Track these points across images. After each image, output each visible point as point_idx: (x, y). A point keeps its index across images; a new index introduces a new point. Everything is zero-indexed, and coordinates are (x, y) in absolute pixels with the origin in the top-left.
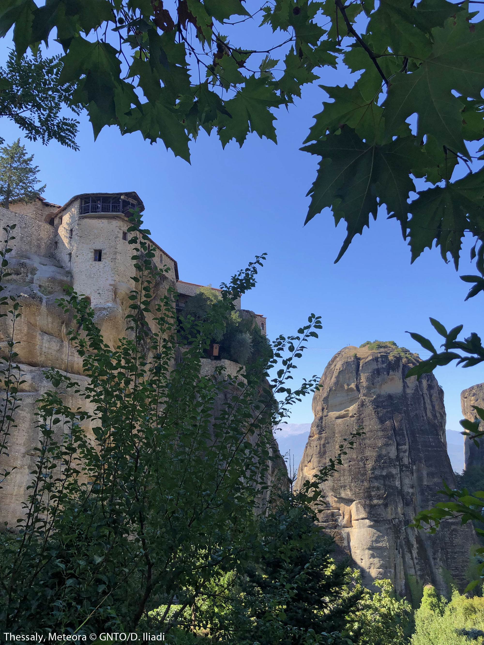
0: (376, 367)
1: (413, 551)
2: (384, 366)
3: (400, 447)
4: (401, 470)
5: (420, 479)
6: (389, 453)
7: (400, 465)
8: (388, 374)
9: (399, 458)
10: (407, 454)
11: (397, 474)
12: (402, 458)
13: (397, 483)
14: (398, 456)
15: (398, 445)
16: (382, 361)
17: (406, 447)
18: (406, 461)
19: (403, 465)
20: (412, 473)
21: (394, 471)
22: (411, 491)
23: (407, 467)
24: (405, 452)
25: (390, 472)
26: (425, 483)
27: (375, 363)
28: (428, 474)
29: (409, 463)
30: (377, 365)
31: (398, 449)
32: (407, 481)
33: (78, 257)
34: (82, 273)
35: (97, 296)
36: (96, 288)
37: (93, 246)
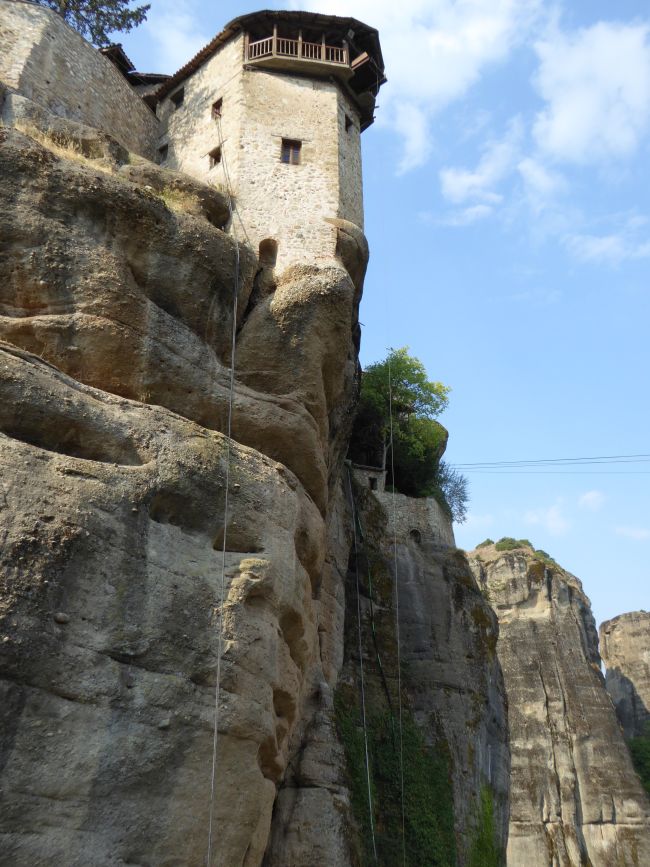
0: (511, 576)
2: (523, 575)
3: (552, 704)
4: (555, 742)
5: (583, 755)
6: (535, 712)
7: (552, 733)
9: (550, 722)
10: (562, 715)
11: (549, 748)
12: (556, 721)
13: (550, 763)
14: (548, 718)
15: (548, 699)
16: (520, 568)
17: (559, 705)
19: (557, 734)
20: (571, 747)
21: (544, 743)
22: (570, 776)
23: (563, 737)
24: (558, 712)
25: (539, 745)
26: (591, 764)
27: (510, 571)
28: (595, 749)
29: (566, 730)
31: (547, 706)
32: (564, 760)
33: (245, 149)
34: (255, 185)
35: (296, 242)
36: (291, 222)
37: (280, 130)
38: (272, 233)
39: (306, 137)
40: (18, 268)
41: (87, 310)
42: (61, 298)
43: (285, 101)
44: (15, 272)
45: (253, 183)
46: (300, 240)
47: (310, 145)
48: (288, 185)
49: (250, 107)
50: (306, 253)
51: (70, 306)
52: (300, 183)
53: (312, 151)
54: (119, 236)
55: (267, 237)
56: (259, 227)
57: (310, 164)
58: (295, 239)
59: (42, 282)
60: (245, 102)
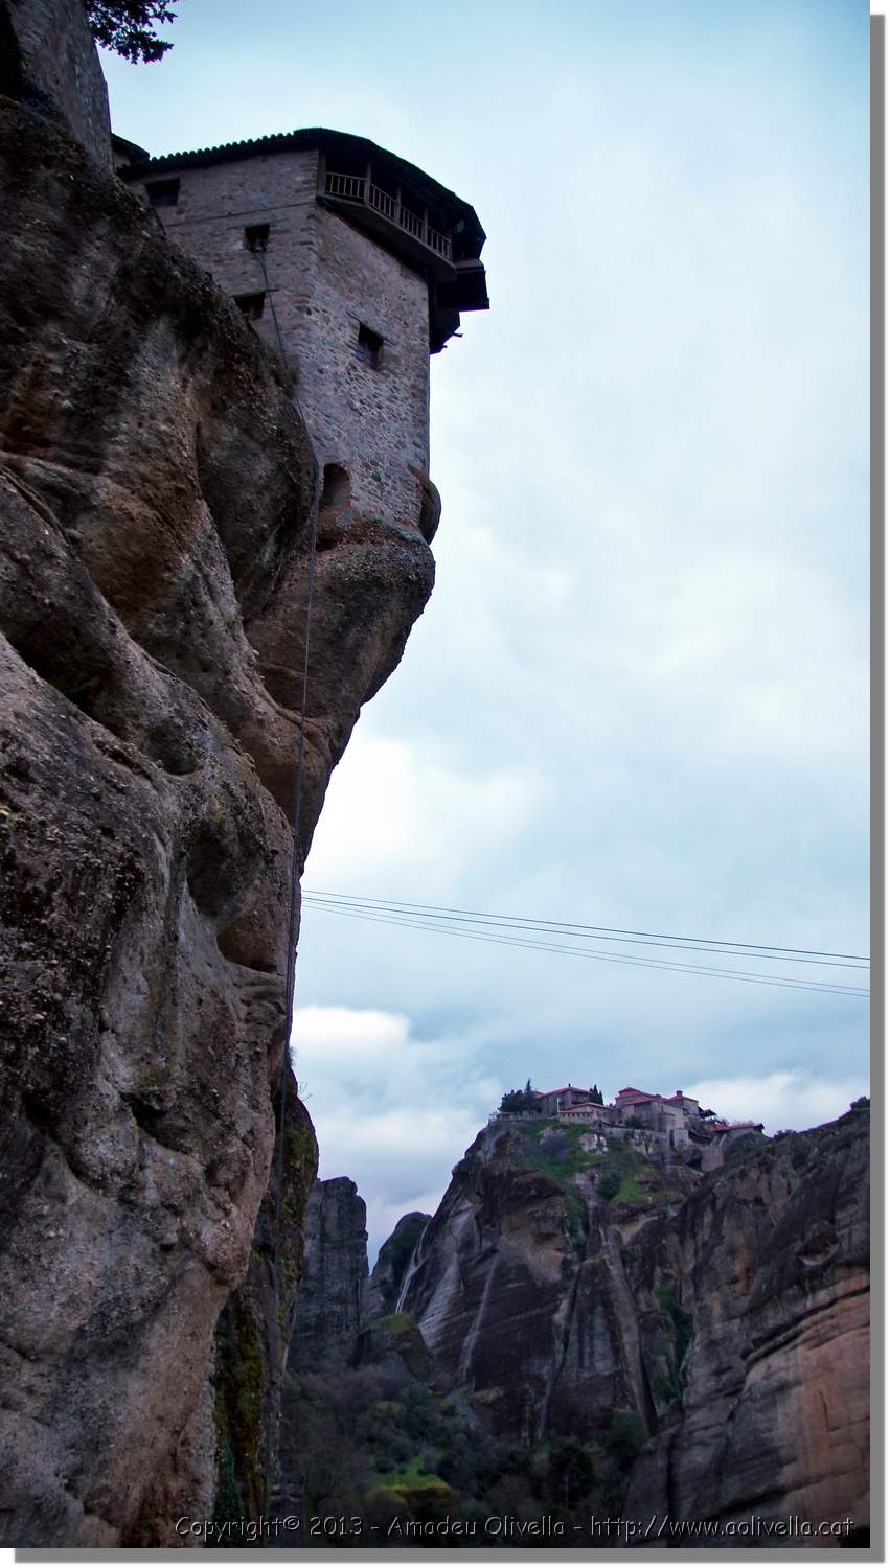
33: (313, 317)
34: (323, 376)
35: (370, 483)
36: (370, 453)
37: (359, 311)
38: (343, 456)
39: (389, 336)
40: (36, 364)
41: (119, 478)
42: (84, 442)
43: (366, 273)
44: (28, 370)
45: (321, 372)
46: (376, 483)
47: (396, 351)
48: (365, 396)
49: (322, 260)
50: (384, 507)
51: (92, 460)
52: (381, 399)
53: (396, 359)
54: (200, 377)
55: (335, 461)
56: (326, 442)
57: (392, 377)
58: (370, 479)
59: (66, 403)
60: (316, 248)
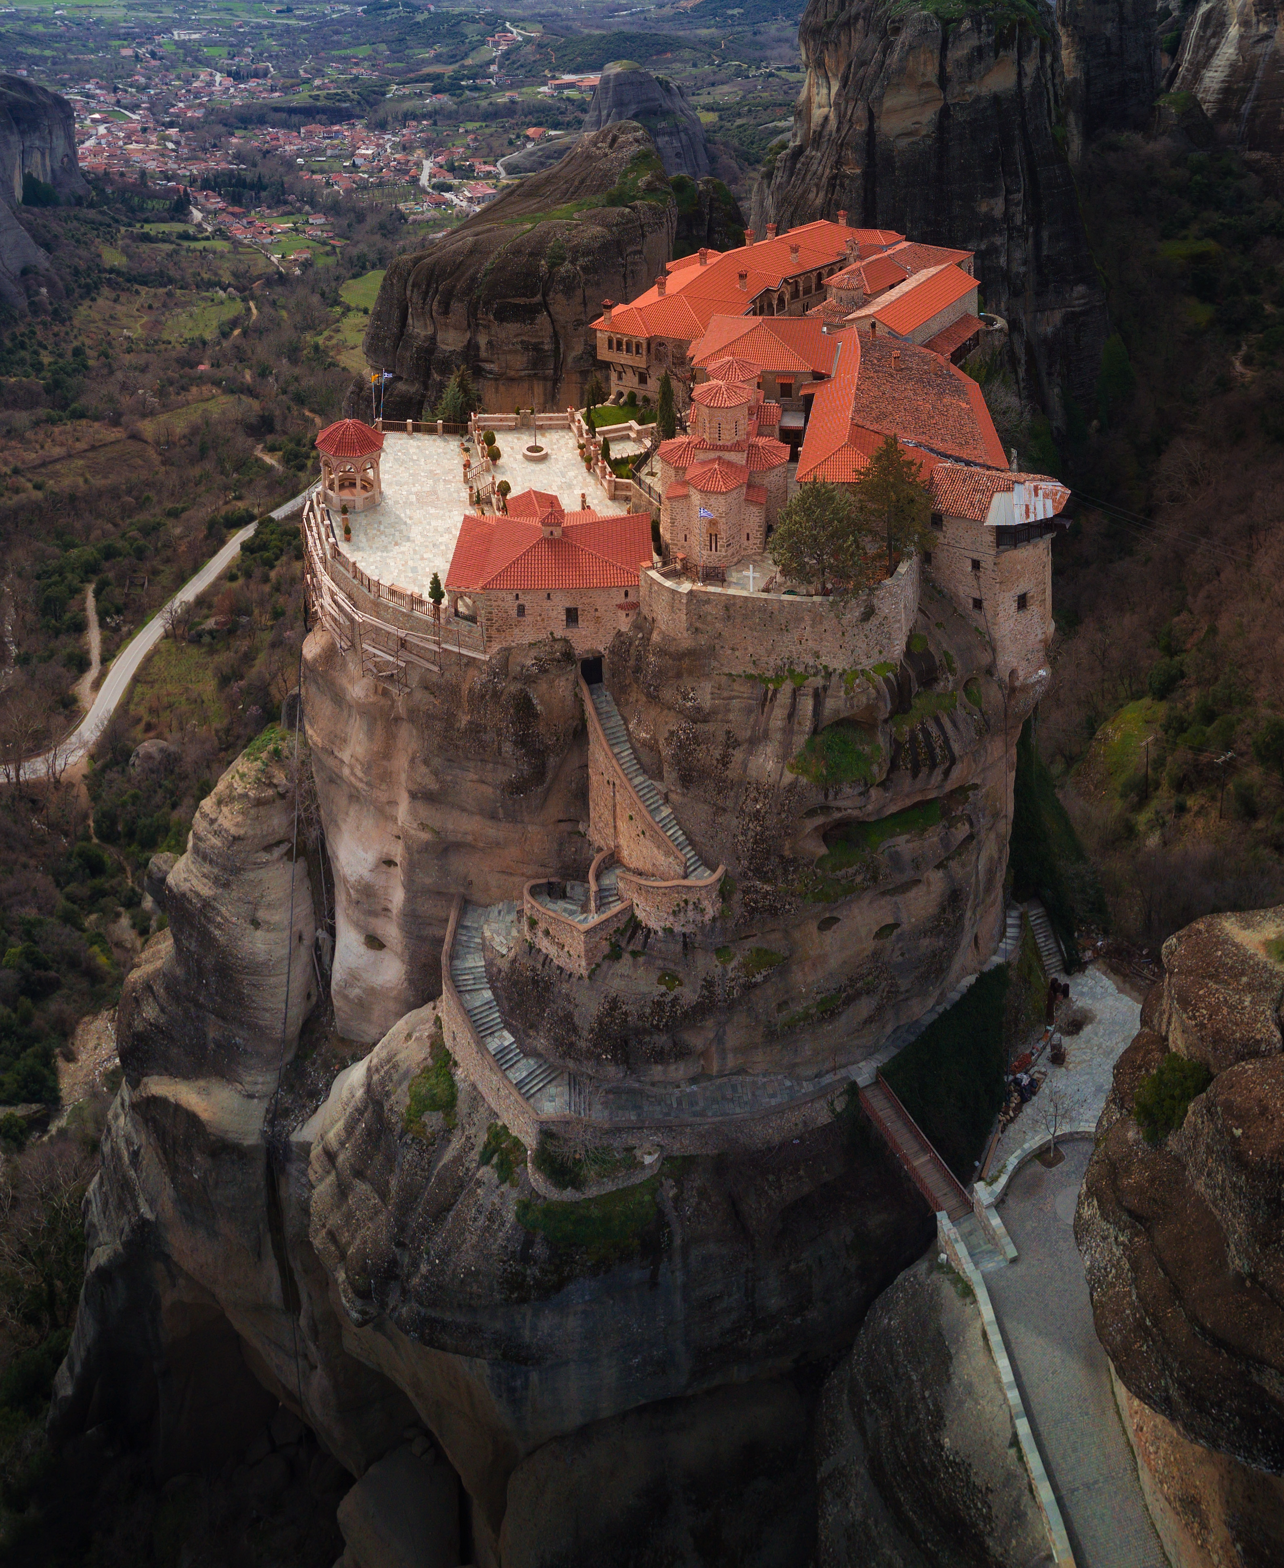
0: (977, 43)
1: (1019, 370)
2: (990, 40)
3: (1011, 197)
4: (1010, 238)
6: (992, 209)
7: (1008, 229)
8: (996, 55)
9: (1007, 217)
10: (1021, 208)
11: (1003, 245)
12: (1014, 215)
13: (1003, 261)
14: (1006, 213)
15: (1008, 192)
16: (988, 30)
17: (1021, 196)
18: (1018, 220)
19: (1013, 228)
20: (1027, 239)
21: (998, 240)
22: (1022, 269)
23: (1019, 231)
24: (1017, 204)
25: (993, 244)
26: (1045, 253)
27: (976, 35)
28: (1050, 237)
29: (1023, 223)
30: (979, 38)
31: (1006, 200)
32: (1018, 255)
